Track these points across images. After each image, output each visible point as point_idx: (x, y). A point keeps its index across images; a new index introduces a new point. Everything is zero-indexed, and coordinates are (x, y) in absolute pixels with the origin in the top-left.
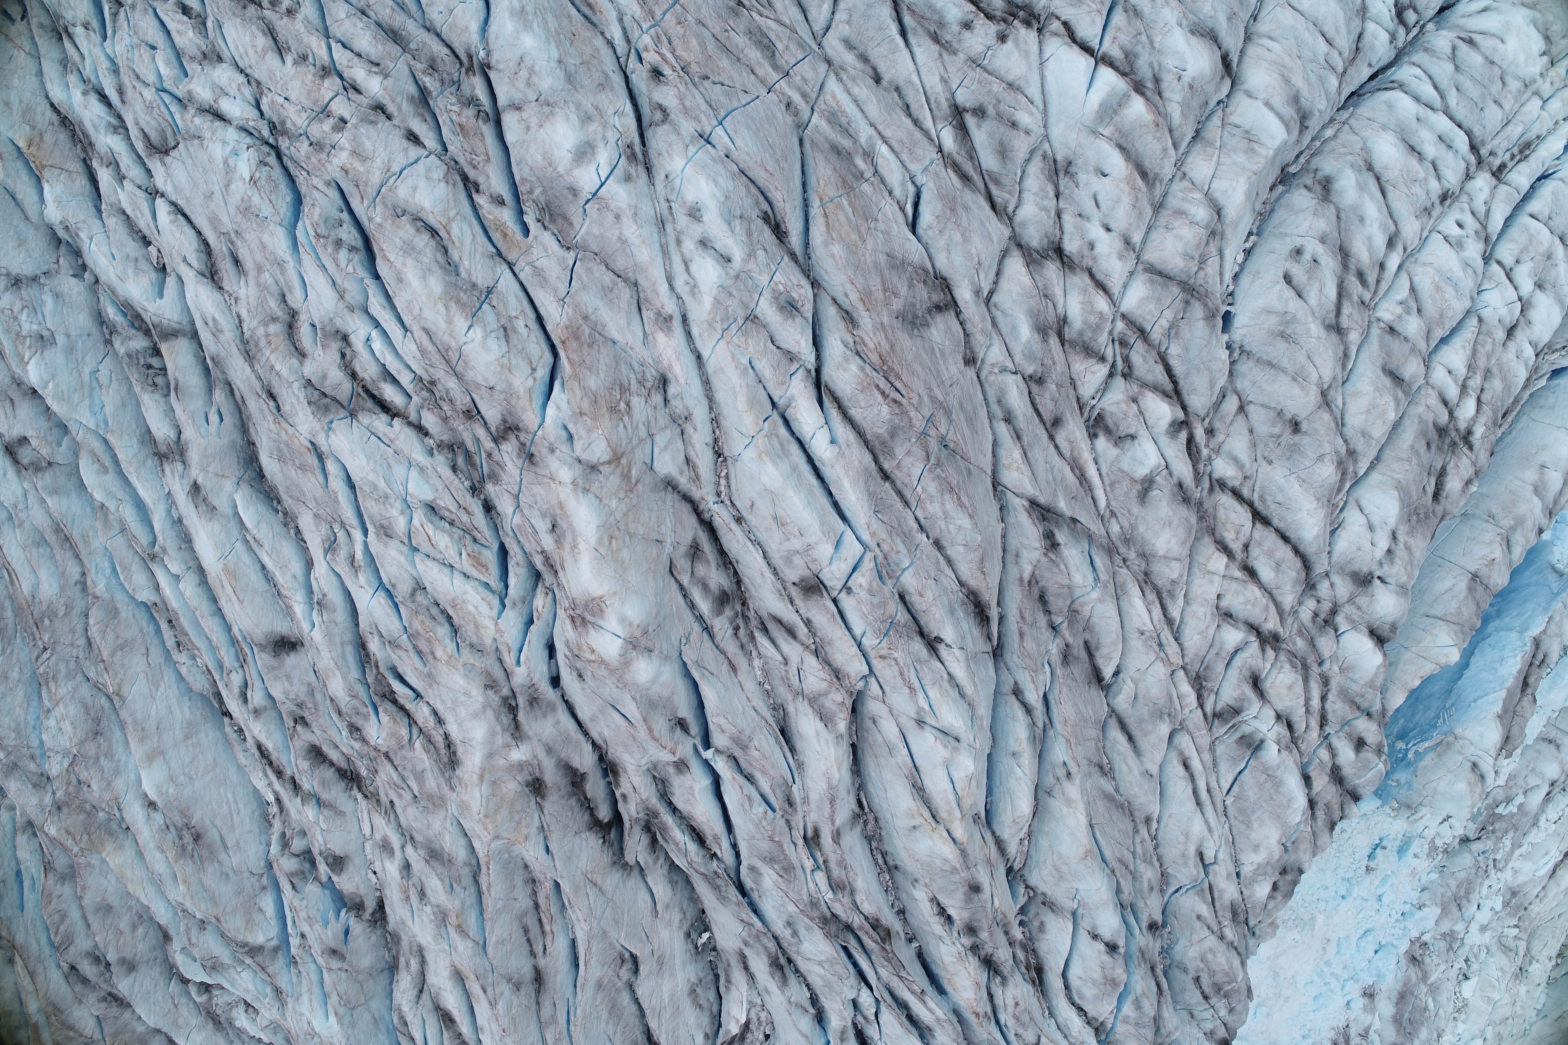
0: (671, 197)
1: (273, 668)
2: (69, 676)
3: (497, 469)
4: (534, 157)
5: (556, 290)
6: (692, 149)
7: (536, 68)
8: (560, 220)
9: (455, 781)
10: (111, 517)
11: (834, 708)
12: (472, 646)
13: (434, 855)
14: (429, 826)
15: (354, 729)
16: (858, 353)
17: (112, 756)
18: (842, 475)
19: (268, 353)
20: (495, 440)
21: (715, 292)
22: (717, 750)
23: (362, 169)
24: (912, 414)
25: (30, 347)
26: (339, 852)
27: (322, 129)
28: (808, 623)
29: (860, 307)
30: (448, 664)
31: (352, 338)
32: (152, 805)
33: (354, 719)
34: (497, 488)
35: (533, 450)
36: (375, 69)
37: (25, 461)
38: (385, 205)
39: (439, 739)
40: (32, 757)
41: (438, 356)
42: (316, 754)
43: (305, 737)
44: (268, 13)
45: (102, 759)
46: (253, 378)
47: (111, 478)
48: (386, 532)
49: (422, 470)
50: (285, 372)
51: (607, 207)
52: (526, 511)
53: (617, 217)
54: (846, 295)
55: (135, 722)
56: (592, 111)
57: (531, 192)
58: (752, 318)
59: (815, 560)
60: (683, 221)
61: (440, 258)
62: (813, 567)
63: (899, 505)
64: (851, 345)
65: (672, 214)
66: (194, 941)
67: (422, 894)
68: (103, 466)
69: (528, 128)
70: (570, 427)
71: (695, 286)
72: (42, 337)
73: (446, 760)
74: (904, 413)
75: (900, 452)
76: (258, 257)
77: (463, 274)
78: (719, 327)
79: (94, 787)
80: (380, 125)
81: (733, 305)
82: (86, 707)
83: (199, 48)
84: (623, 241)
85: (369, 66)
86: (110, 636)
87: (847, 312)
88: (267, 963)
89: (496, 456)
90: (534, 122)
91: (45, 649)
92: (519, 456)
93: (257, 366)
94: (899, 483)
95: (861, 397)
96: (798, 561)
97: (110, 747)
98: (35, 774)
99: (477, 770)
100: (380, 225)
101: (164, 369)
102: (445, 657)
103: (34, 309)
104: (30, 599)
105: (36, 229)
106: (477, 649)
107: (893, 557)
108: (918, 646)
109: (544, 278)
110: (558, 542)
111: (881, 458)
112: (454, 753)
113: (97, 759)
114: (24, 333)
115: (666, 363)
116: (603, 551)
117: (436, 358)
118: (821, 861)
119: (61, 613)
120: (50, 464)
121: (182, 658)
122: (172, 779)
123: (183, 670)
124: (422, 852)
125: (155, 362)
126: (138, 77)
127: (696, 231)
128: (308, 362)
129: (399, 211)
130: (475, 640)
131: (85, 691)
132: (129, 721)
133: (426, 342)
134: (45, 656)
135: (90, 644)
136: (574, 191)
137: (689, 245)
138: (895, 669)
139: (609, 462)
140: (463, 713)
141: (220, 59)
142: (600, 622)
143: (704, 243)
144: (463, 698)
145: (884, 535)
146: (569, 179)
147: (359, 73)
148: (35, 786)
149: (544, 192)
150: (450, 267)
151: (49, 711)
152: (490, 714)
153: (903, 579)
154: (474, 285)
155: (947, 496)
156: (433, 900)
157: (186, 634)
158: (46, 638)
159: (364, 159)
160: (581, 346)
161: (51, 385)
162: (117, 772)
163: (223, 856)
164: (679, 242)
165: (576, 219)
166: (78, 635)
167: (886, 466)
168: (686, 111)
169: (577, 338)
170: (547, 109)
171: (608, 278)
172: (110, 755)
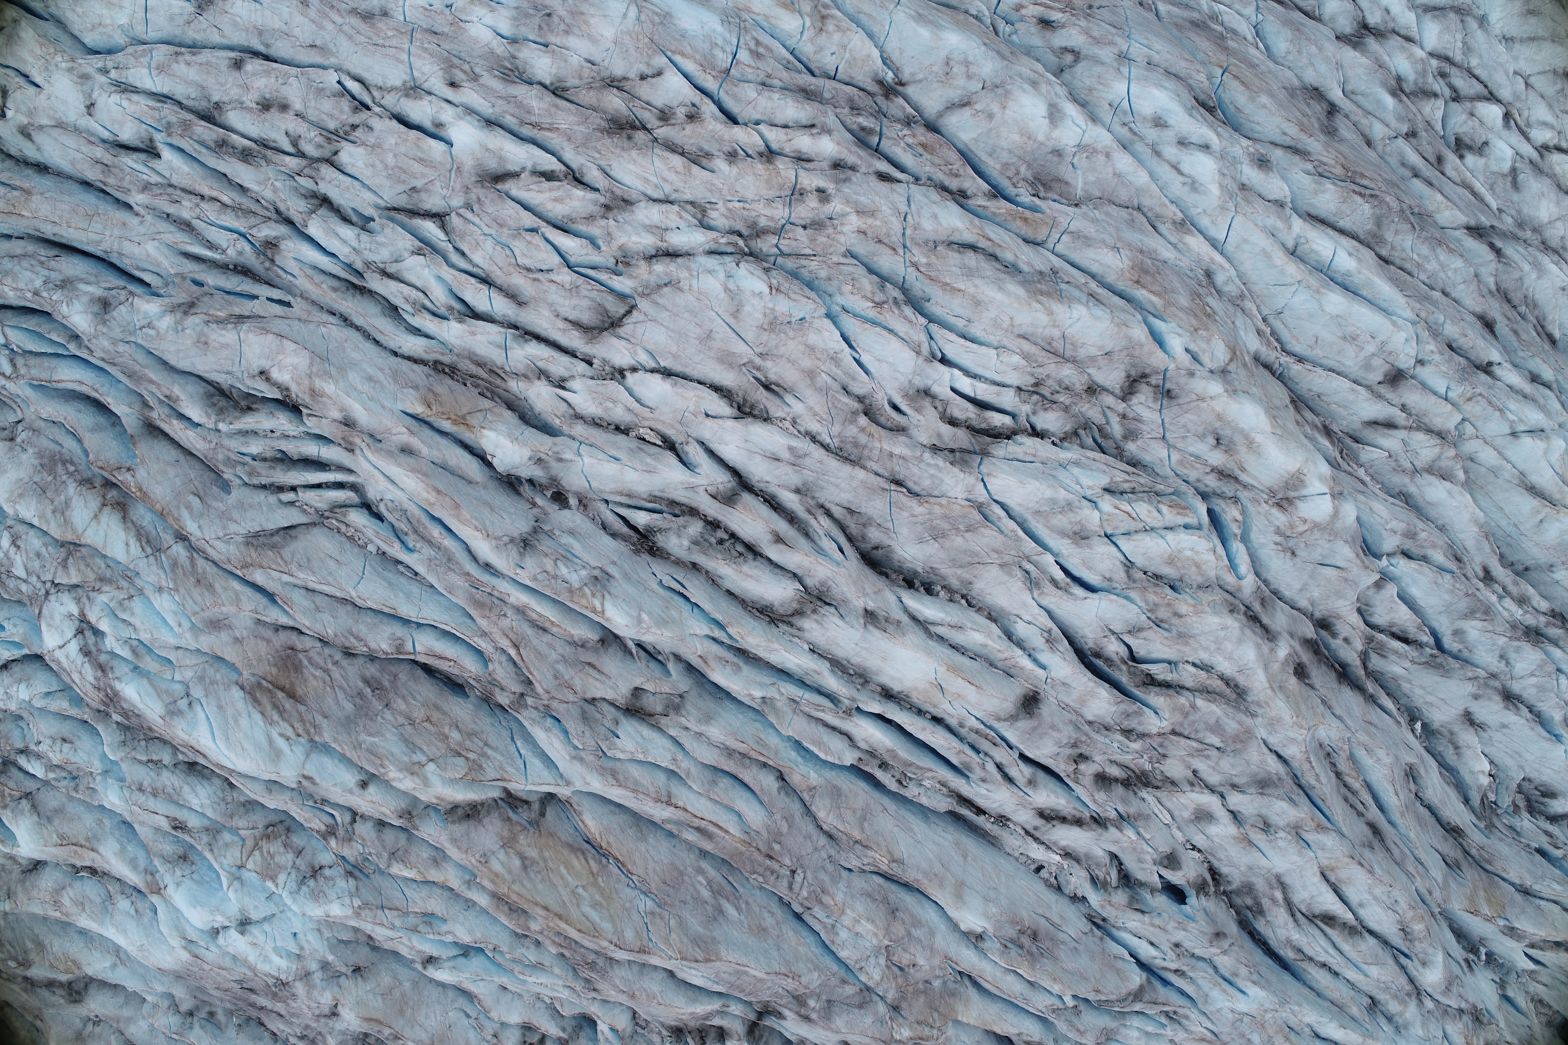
0: (1126, 120)
1: (1034, 729)
2: (835, 880)
3: (1133, 425)
4: (1010, 138)
5: (1104, 242)
6: (1125, 70)
7: (971, 59)
8: (1055, 185)
9: (1253, 708)
10: (779, 704)
11: (1450, 463)
12: (1199, 587)
13: (1263, 784)
14: (1248, 763)
15: (1128, 733)
16: (1321, 175)
17: (920, 922)
18: (1371, 276)
19: (878, 445)
20: (1123, 399)
21: (1217, 177)
22: (1389, 555)
23: (878, 223)
24: (1388, 199)
25: (593, 595)
26: (1169, 851)
27: (808, 209)
28: (1404, 408)
29: (1303, 137)
30: (1196, 613)
31: (936, 389)
32: (980, 937)
33: (1126, 724)
34: (1139, 442)
35: (1168, 386)
36: (814, 131)
37: (659, 709)
38: (917, 244)
39: (1218, 684)
40: (844, 982)
41: (1044, 353)
42: (1103, 780)
43: (1088, 769)
44: (662, 132)
45: (913, 930)
46: (873, 478)
47: (747, 670)
48: (1080, 536)
49: (1077, 464)
50: (906, 452)
51: (1095, 151)
52: (1180, 445)
53: (1108, 155)
54: (1285, 134)
55: (925, 874)
56: (1032, 75)
57: (1018, 173)
58: (1243, 187)
59: (1390, 353)
60: (1152, 134)
61: (999, 266)
62: (1391, 359)
63: (1408, 278)
64: (1313, 171)
65: (1135, 134)
66: (1082, 1029)
67: (1266, 827)
68: (734, 664)
69: (991, 116)
70: (1192, 347)
71: (1194, 182)
72: (596, 578)
73: (1234, 696)
74: (1382, 202)
75: (1389, 236)
76: (807, 363)
77: (1025, 268)
78: (1231, 205)
79: (921, 961)
80: (854, 179)
81: (1228, 181)
82: (869, 895)
83: (595, 202)
84: (1117, 175)
85: (808, 131)
86: (848, 815)
87: (1290, 147)
88: (1154, 996)
89: (1131, 415)
90: (995, 108)
91: (793, 872)
92: (1155, 400)
93: (870, 464)
94: (1398, 262)
95: (1344, 207)
96: (1376, 362)
97: (912, 915)
98: (853, 996)
99: (1266, 685)
100: (928, 264)
101: (733, 536)
102: (1191, 609)
103: (567, 557)
104: (746, 837)
105: (485, 488)
106: (1204, 587)
107: (1431, 319)
108: (1483, 377)
109: (1086, 237)
110: (1229, 450)
111: (1377, 249)
112: (1236, 686)
113: (909, 933)
114: (576, 585)
115: (1207, 259)
116: (1279, 432)
117: (1042, 356)
118: (1500, 590)
119: (785, 828)
120: (681, 696)
121: (911, 792)
122: (986, 899)
123: (924, 801)
124: (1252, 790)
125: (721, 534)
126: (529, 270)
127: (1169, 136)
128: (914, 432)
129: (931, 244)
130: (1200, 579)
131: (859, 882)
132: (920, 876)
133: (1026, 346)
134: (799, 878)
135: (830, 836)
136: (1058, 153)
137: (1171, 151)
138: (1483, 403)
139: (1231, 360)
140: (1229, 646)
141: (628, 203)
142: (1304, 492)
143: (1182, 143)
144: (1223, 633)
145: (1418, 306)
146: (1051, 144)
147: (804, 142)
148: (861, 1006)
149: (1029, 166)
150: (1011, 269)
151: (833, 926)
152: (1248, 631)
153: (1446, 332)
154: (1041, 273)
155: (1439, 250)
156: (1281, 823)
157: (911, 764)
158: (787, 861)
159: (872, 214)
160: (1153, 277)
161: (645, 616)
162: (932, 933)
163: (1061, 936)
164: (1158, 154)
165: (1068, 176)
166: (815, 837)
167: (1384, 253)
168: (1097, 41)
169: (1146, 272)
170: (999, 91)
171: (1124, 213)
172: (917, 923)
